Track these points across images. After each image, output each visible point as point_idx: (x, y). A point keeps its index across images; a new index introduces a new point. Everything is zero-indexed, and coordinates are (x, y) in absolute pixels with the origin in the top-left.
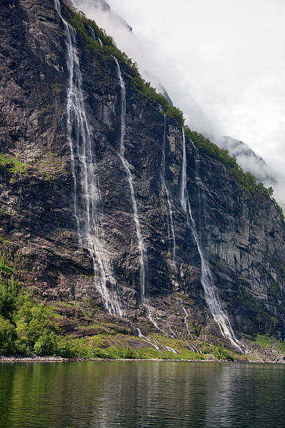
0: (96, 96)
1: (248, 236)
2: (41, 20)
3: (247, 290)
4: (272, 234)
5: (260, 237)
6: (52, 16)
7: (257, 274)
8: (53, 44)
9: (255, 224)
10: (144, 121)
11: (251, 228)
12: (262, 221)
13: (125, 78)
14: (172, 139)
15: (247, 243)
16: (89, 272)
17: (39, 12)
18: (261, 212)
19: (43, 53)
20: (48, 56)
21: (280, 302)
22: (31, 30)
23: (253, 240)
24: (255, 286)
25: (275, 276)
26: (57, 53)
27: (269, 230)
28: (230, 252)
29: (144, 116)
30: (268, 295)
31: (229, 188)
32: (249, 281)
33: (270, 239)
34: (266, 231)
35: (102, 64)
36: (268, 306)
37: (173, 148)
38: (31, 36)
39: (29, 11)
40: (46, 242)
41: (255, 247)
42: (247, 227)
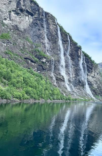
0: (64, 42)
2: (53, 25)
3: (93, 86)
6: (55, 24)
7: (95, 83)
8: (55, 30)
9: (95, 72)
10: (73, 48)
12: (96, 71)
13: (70, 38)
14: (79, 52)
15: (93, 76)
16: (64, 81)
17: (52, 23)
18: (96, 69)
19: (53, 32)
20: (54, 33)
21: (100, 88)
22: (51, 27)
23: (94, 75)
24: (95, 85)
25: (99, 83)
26: (56, 32)
28: (90, 77)
29: (74, 47)
30: (98, 87)
32: (94, 84)
34: (97, 73)
35: (65, 35)
36: (97, 89)
37: (79, 54)
38: (50, 28)
39: (50, 23)
40: (55, 74)
41: (95, 76)
42: (93, 72)
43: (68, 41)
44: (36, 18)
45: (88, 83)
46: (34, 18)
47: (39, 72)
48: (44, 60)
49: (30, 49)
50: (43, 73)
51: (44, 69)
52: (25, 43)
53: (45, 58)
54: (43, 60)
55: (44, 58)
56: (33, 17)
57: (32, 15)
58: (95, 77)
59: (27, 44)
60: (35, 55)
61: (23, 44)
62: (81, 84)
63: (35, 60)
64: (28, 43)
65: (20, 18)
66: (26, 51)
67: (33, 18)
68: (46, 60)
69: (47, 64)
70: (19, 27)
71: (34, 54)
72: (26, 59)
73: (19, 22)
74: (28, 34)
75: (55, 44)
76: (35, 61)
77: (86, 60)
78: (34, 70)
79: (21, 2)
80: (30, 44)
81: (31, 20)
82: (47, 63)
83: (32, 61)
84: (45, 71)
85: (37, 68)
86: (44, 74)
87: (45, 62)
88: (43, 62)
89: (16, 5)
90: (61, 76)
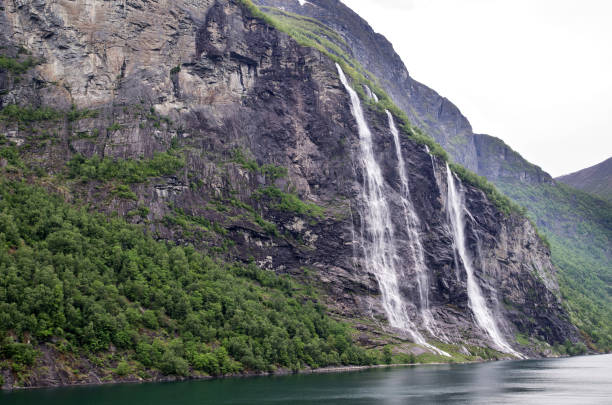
1: (506, 250)
2: (328, 88)
3: (508, 296)
4: (527, 247)
5: (517, 250)
6: (337, 84)
8: (339, 107)
9: (513, 240)
11: (509, 243)
12: (519, 237)
13: (399, 128)
14: (436, 175)
15: (506, 256)
16: (376, 292)
17: (327, 82)
18: (517, 229)
19: (331, 114)
20: (334, 117)
21: (536, 305)
22: (321, 97)
23: (510, 254)
24: (513, 292)
26: (342, 114)
27: (525, 244)
28: (492, 265)
30: (526, 299)
31: (489, 211)
32: (509, 289)
33: (526, 250)
34: (522, 244)
35: (378, 117)
36: (525, 309)
37: (439, 182)
38: (321, 102)
39: (319, 84)
40: (341, 270)
41: (514, 259)
42: (505, 243)
43: (391, 138)
44: (267, 71)
45: (482, 288)
46: (259, 75)
47: (281, 267)
48: (298, 226)
49: (249, 193)
50: (296, 270)
51: (301, 255)
52: (231, 171)
53: (301, 216)
54: (294, 226)
55: (296, 219)
56: (255, 71)
57: (252, 64)
58: (514, 262)
59: (238, 176)
60: (264, 211)
61: (223, 178)
63: (265, 229)
64: (241, 172)
65: (211, 83)
66: (233, 201)
67: (256, 75)
68: (304, 225)
69: (309, 238)
70: (207, 117)
71: (262, 205)
72: (233, 229)
73: (207, 98)
74: (240, 137)
75: (338, 158)
76: (265, 232)
77: (471, 200)
78: (263, 266)
79: (210, 30)
80: (247, 176)
81: (250, 82)
82: (308, 233)
83: (255, 235)
84: (304, 265)
85: (274, 257)
86: (297, 274)
87: (302, 230)
88: (295, 234)
89: (193, 44)
90: (364, 273)
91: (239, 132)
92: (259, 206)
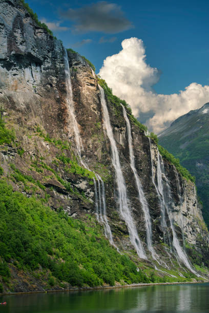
0: (116, 128)
1: (186, 206)
2: (87, 85)
3: (186, 238)
5: (191, 206)
6: (93, 83)
7: (191, 229)
8: (94, 99)
9: (189, 199)
10: (139, 142)
12: (191, 197)
15: (186, 211)
17: (87, 81)
19: (90, 104)
20: (92, 106)
21: (202, 245)
22: (83, 91)
23: (188, 209)
24: (190, 236)
25: (198, 230)
26: (96, 104)
28: (179, 217)
29: (138, 139)
30: (197, 241)
32: (187, 233)
35: (117, 108)
36: (196, 248)
37: (153, 157)
38: (83, 95)
39: (82, 80)
41: (189, 213)
42: (185, 201)
43: (126, 124)
44: (48, 68)
46: (43, 71)
47: (74, 215)
48: (83, 185)
49: (51, 160)
51: (85, 206)
52: (38, 143)
53: (84, 179)
54: (80, 185)
55: (81, 180)
56: (41, 68)
57: (38, 63)
59: (42, 146)
60: (62, 173)
61: (36, 148)
62: (162, 238)
63: (66, 187)
64: (44, 144)
65: (15, 75)
66: (44, 166)
67: (41, 71)
68: (86, 185)
69: (89, 193)
70: (15, 100)
71: (60, 169)
72: (47, 186)
73: (13, 86)
74: (35, 117)
75: (96, 136)
76: (65, 189)
77: (168, 171)
79: (15, 34)
80: (48, 147)
81: (38, 76)
82: (88, 190)
83: (60, 191)
84: (87, 213)
85: (71, 207)
87: (85, 188)
88: (80, 190)
89: (5, 44)
90: (119, 220)
91: (35, 113)
92: (58, 169)
